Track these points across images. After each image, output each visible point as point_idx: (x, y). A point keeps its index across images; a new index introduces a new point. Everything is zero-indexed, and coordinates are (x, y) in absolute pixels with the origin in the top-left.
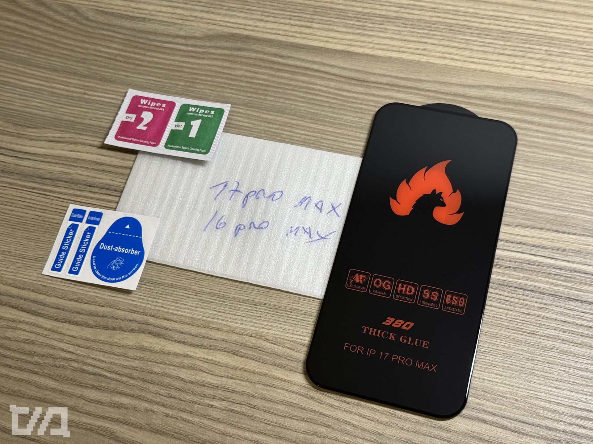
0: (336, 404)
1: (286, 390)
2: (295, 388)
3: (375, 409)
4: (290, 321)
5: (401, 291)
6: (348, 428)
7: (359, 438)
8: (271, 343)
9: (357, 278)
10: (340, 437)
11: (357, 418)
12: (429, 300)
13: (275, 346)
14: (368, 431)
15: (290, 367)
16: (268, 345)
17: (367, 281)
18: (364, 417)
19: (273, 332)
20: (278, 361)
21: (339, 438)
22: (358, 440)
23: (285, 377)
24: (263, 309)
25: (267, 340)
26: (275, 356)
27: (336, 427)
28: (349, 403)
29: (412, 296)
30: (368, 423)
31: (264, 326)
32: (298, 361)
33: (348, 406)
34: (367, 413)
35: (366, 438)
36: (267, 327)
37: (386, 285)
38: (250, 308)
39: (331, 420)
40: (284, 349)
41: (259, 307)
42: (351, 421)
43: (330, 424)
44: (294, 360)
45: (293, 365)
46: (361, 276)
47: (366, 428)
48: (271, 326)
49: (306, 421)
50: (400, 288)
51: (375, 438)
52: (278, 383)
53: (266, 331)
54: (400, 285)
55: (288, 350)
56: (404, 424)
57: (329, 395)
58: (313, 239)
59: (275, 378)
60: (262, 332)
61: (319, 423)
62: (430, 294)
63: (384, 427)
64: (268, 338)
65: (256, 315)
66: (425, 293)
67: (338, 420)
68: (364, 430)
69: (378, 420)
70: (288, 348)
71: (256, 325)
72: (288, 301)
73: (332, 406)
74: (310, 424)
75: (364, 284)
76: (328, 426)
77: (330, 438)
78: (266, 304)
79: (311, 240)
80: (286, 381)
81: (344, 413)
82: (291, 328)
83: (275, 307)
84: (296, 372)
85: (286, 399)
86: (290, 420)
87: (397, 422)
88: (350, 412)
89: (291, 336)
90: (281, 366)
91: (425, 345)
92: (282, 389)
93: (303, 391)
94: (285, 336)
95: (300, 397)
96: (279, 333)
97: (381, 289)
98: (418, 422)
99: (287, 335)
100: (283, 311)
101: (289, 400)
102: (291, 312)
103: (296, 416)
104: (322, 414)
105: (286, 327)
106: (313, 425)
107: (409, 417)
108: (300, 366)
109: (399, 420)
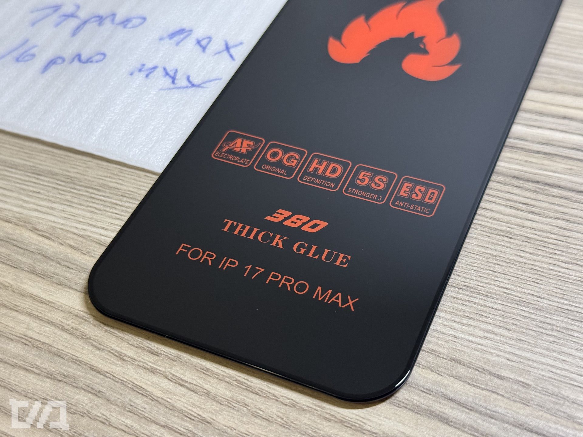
0: (131, 352)
1: (37, 317)
2: (56, 316)
3: (207, 370)
4: (91, 204)
5: (316, 170)
6: (139, 402)
7: (156, 423)
8: (42, 236)
9: (238, 145)
10: (115, 417)
11: (165, 384)
12: (367, 189)
13: (47, 241)
14: (181, 411)
15: (61, 279)
16: (33, 238)
17: (254, 150)
18: (180, 382)
19: (52, 218)
20: (42, 266)
21: (113, 420)
22: (154, 427)
23: (43, 295)
24: (49, 182)
25: (35, 230)
26: (39, 257)
27: (114, 396)
28: (157, 354)
29: (336, 181)
30: (184, 395)
31: (39, 208)
32: (80, 269)
33: (153, 358)
34: (189, 376)
35: (171, 424)
36: (44, 210)
37: (289, 159)
38: (27, 178)
39: (109, 382)
40: (62, 247)
41: (42, 178)
42: (150, 389)
43: (104, 390)
44: (74, 266)
45: (68, 275)
46: (246, 142)
47: (179, 405)
48: (52, 208)
49: (54, 379)
50: (314, 165)
51: (191, 427)
52: (25, 304)
53: (41, 215)
54: (316, 161)
55: (69, 250)
56: (263, 407)
57: (121, 334)
58: (176, 86)
59: (23, 294)
60: (31, 216)
61: (81, 385)
62: (372, 179)
63: (216, 406)
64: (40, 227)
65: (31, 189)
66: (361, 177)
67: (123, 383)
68: (172, 408)
69: (208, 394)
70: (71, 246)
71: (25, 205)
72: (100, 173)
73: (121, 357)
74: (61, 384)
75: (249, 155)
76: (97, 394)
77: (94, 419)
78: (57, 174)
79: (172, 86)
80: (43, 301)
81: (141, 371)
82: (88, 215)
83: (71, 181)
84: (69, 287)
85: (30, 334)
86: (22, 373)
87: (248, 401)
88: (153, 371)
89: (85, 227)
90: (44, 276)
91: (342, 263)
92: (30, 315)
93: (70, 323)
94: (72, 227)
95: (59, 332)
96: (63, 222)
97: (279, 164)
98: (294, 405)
99: (77, 225)
100: (86, 187)
101: (35, 336)
102: (99, 191)
103: (38, 368)
104: (94, 369)
105: (80, 212)
106: (68, 388)
107: (276, 393)
108: (82, 279)
109: (253, 396)
